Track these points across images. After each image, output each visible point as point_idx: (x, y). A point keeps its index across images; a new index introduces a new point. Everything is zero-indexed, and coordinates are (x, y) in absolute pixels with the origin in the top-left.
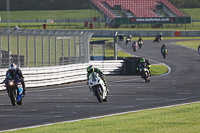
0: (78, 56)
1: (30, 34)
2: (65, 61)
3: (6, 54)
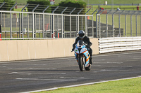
1: (128, 13)
3: (111, 27)
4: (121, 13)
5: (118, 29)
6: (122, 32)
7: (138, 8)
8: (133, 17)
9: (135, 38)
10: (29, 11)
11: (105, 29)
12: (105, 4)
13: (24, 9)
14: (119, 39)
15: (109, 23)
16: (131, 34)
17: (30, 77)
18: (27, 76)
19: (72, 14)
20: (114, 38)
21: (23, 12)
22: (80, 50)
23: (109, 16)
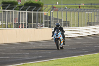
0: (96, 22)
1: (73, 10)
2: (89, 24)
3: (61, 21)
4: (68, 10)
6: (68, 24)
7: (79, 7)
8: (76, 13)
10: (3, 9)
11: (57, 22)
12: (56, 4)
17: (4, 56)
19: (34, 11)
22: (57, 35)
23: (59, 13)
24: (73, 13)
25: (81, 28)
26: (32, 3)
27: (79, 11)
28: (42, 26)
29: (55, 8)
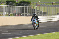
2: (58, 14)
3: (41, 12)
4: (46, 6)
5: (44, 12)
6: (46, 14)
8: (51, 7)
9: (51, 16)
10: (7, 5)
11: (39, 12)
12: (39, 2)
13: (5, 4)
14: (45, 17)
15: (41, 10)
16: (50, 15)
17: (8, 32)
18: (6, 32)
19: (25, 6)
20: (43, 16)
21: (4, 6)
23: (41, 7)
24: (48, 7)
25: (53, 16)
26: (24, 1)
27: (52, 6)
28: (30, 15)
29: (38, 4)
